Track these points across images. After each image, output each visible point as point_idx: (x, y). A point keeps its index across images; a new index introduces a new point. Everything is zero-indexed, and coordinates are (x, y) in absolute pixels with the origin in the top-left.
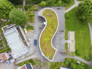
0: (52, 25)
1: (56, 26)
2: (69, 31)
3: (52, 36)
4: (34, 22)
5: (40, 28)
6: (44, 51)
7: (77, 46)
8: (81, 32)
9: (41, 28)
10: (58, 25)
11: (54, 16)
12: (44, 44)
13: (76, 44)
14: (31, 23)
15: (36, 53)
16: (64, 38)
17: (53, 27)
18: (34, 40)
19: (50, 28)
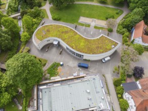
0: (63, 32)
1: (65, 28)
2: (77, 21)
3: (79, 35)
4: (46, 61)
5: (60, 54)
6: (101, 50)
7: (101, 18)
8: (83, 11)
9: (61, 52)
10: (65, 26)
11: (50, 27)
12: (89, 47)
13: (98, 19)
14: (46, 65)
15: (103, 70)
16: (87, 28)
17: (66, 32)
18: (78, 68)
19: (66, 36)
